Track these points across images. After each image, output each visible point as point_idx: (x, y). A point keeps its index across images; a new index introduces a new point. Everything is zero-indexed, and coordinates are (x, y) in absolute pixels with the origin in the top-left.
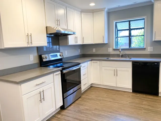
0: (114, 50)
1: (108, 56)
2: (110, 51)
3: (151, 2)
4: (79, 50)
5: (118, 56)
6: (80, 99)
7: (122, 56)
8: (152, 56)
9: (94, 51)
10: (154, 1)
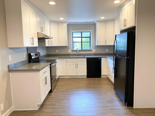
0: (72, 51)
1: (68, 55)
2: (70, 52)
3: (94, 22)
4: (45, 50)
5: (75, 55)
6: (56, 86)
7: (78, 55)
8: (95, 54)
9: (57, 52)
10: (97, 22)
